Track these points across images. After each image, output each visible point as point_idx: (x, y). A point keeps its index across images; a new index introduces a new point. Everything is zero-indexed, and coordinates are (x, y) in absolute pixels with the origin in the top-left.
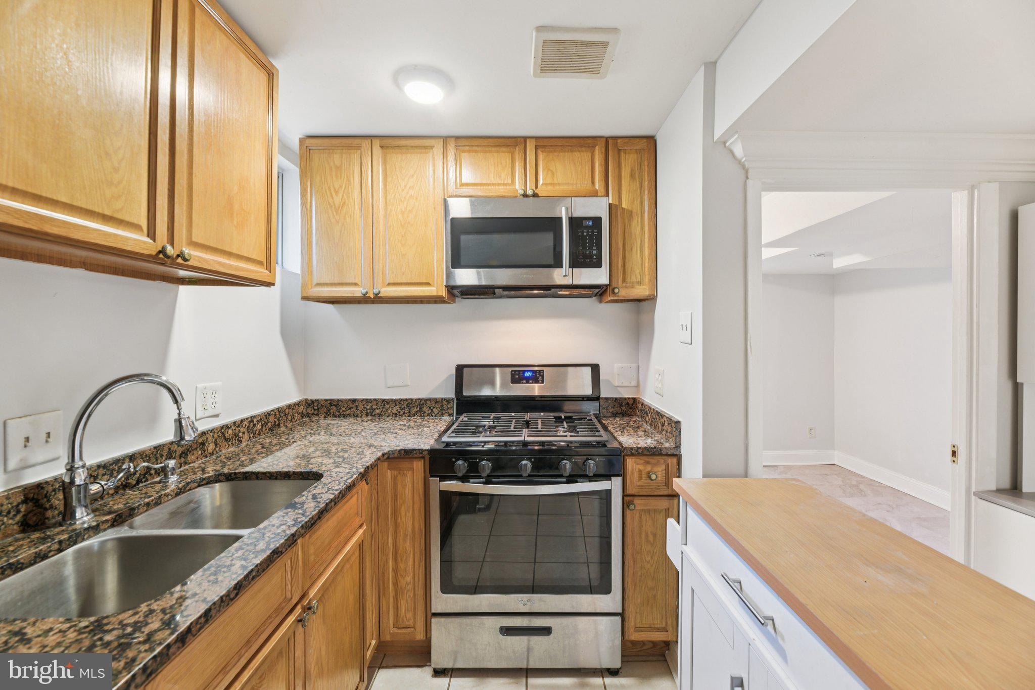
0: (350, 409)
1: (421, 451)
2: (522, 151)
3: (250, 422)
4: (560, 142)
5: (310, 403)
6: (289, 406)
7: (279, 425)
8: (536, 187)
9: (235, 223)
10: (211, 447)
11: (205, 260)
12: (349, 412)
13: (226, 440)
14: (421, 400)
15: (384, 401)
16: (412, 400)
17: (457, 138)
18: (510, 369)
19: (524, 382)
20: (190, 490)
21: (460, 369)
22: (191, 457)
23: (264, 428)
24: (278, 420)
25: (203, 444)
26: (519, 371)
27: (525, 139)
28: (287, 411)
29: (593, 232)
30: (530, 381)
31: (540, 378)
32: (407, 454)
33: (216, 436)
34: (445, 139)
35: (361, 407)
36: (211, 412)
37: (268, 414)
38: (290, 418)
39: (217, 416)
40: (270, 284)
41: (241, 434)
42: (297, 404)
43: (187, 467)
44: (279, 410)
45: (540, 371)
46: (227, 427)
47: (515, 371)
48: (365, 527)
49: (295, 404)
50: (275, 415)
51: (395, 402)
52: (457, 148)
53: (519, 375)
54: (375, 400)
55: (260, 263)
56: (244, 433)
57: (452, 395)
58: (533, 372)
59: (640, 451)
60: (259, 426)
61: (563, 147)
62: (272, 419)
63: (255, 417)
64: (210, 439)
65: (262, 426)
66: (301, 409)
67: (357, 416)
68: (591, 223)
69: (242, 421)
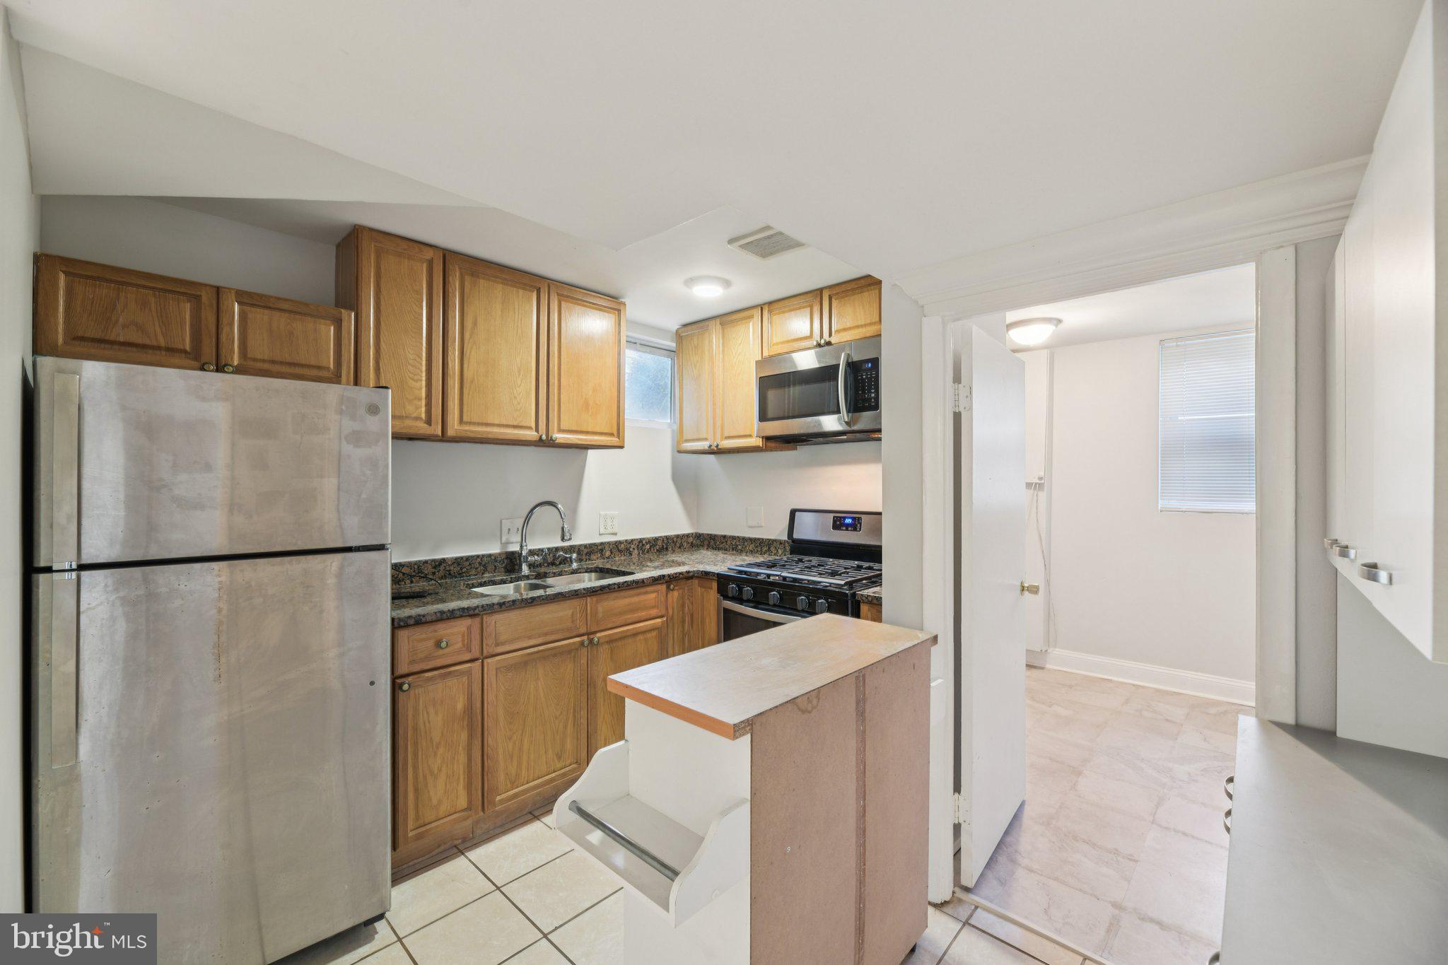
0: (722, 543)
1: (713, 574)
2: (819, 304)
3: (639, 542)
4: (849, 287)
5: (698, 536)
6: (678, 536)
7: (667, 549)
8: (830, 335)
9: (590, 413)
10: (608, 554)
11: (568, 439)
12: (721, 546)
13: (619, 551)
14: (769, 540)
15: (744, 539)
16: (763, 539)
17: (770, 303)
18: (832, 515)
19: (844, 528)
20: (580, 573)
21: (793, 513)
22: (593, 557)
23: (652, 549)
24: (666, 544)
25: (602, 550)
26: (840, 518)
27: (821, 290)
28: (675, 539)
29: (871, 374)
30: (850, 529)
31: (859, 525)
32: (706, 575)
33: (611, 547)
34: (761, 307)
35: (729, 542)
36: (610, 530)
37: (656, 539)
38: (678, 545)
39: (615, 534)
40: (622, 447)
41: (631, 549)
42: (688, 536)
43: (590, 562)
44: (667, 538)
45: (859, 518)
46: (620, 542)
47: (837, 517)
48: (665, 619)
49: (684, 535)
50: (663, 541)
51: (752, 540)
52: (770, 312)
53: (840, 521)
54: (738, 537)
55: (612, 435)
56: (634, 549)
57: (785, 537)
58: (854, 519)
59: (870, 599)
60: (648, 546)
61: (853, 289)
62: (660, 543)
63: (644, 539)
64: (607, 548)
65: (651, 547)
66: (691, 540)
67: (726, 550)
68: (870, 365)
69: (632, 540)
